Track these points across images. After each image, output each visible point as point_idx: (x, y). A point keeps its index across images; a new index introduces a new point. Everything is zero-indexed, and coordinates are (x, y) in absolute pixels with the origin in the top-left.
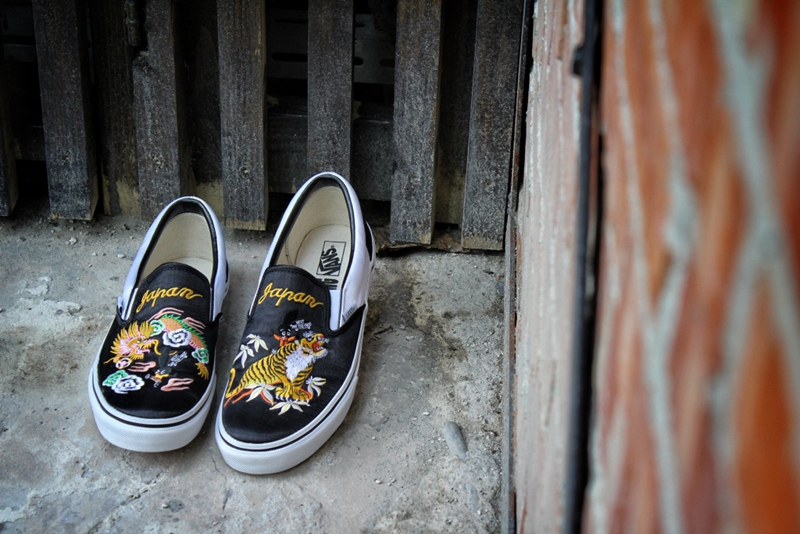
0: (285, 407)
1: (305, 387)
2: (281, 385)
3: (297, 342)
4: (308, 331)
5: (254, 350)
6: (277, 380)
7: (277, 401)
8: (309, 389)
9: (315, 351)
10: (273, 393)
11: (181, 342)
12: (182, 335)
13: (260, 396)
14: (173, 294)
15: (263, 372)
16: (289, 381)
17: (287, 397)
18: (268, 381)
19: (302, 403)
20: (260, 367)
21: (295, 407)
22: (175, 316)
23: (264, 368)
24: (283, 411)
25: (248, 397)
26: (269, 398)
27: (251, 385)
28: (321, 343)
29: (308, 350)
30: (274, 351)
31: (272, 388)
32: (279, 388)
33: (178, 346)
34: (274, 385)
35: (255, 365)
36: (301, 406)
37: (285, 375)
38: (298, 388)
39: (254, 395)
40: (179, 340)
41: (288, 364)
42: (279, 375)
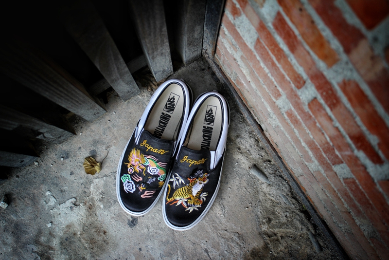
0: (191, 209)
1: (199, 199)
2: (190, 198)
3: (197, 180)
4: (201, 174)
5: (179, 183)
6: (188, 197)
7: (188, 206)
8: (201, 199)
9: (204, 182)
10: (186, 202)
11: (154, 173)
12: (156, 170)
13: (181, 204)
14: (155, 151)
15: (183, 193)
16: (193, 196)
17: (192, 204)
18: (185, 197)
19: (198, 206)
20: (181, 191)
21: (196, 209)
22: (155, 161)
23: (183, 192)
24: (191, 211)
25: (176, 204)
26: (185, 205)
27: (178, 198)
28: (206, 177)
29: (201, 182)
30: (187, 185)
31: (186, 200)
32: (189, 200)
33: (153, 174)
34: (187, 199)
35: (179, 189)
36: (198, 208)
37: (192, 194)
38: (197, 199)
39: (179, 203)
40: (154, 172)
41: (193, 189)
42: (190, 195)
